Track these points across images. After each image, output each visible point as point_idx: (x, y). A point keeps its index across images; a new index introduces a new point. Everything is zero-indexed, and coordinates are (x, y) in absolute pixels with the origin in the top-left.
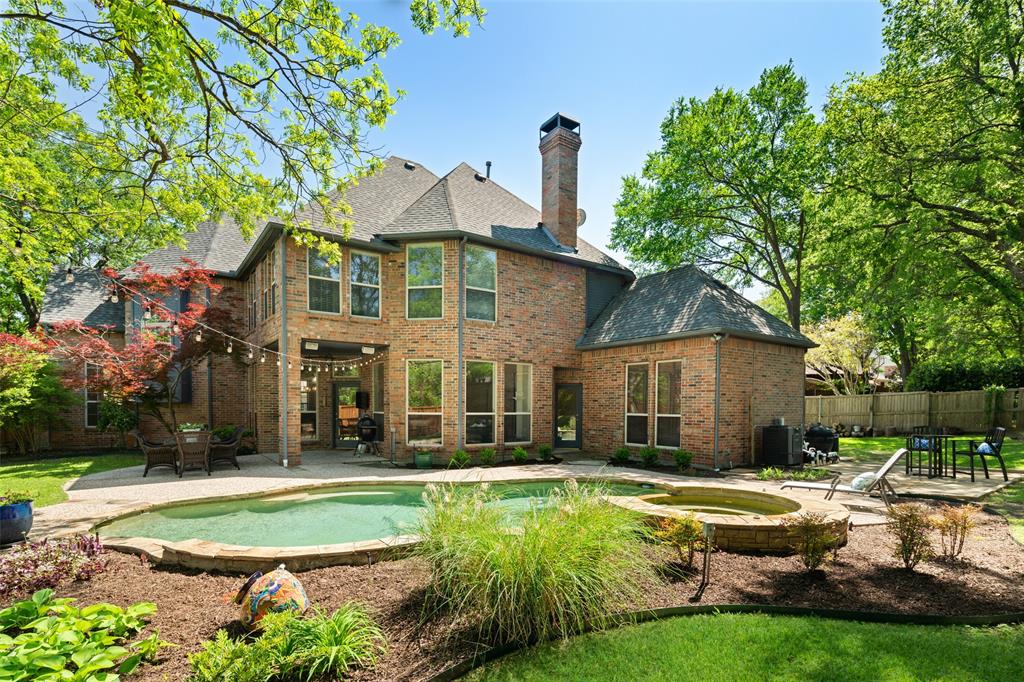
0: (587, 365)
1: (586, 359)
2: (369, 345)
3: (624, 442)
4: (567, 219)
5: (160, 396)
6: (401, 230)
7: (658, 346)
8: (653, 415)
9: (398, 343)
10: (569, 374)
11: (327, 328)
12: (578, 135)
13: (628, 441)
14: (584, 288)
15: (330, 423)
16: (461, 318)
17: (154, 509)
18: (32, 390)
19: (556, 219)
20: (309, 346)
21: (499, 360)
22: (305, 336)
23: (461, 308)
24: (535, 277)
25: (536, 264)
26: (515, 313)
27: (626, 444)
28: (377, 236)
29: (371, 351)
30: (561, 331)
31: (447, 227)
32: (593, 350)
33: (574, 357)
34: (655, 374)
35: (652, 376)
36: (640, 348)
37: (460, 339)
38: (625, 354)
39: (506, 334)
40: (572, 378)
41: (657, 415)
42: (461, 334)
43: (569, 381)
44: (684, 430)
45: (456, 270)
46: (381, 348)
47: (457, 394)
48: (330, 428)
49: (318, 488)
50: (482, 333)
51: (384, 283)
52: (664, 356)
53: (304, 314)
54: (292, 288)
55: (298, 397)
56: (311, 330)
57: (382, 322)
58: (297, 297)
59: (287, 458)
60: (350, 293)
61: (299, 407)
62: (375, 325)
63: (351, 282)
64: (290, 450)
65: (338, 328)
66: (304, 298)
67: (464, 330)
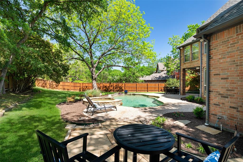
22: (183, 68)
29: (198, 68)
53: (183, 63)
54: (181, 59)
55: (182, 81)
56: (184, 66)
57: (198, 60)
58: (182, 60)
59: (180, 93)
60: (191, 55)
61: (182, 83)
62: (197, 61)
63: (192, 52)
64: (181, 92)
65: (189, 64)
66: (183, 60)
67: (203, 58)
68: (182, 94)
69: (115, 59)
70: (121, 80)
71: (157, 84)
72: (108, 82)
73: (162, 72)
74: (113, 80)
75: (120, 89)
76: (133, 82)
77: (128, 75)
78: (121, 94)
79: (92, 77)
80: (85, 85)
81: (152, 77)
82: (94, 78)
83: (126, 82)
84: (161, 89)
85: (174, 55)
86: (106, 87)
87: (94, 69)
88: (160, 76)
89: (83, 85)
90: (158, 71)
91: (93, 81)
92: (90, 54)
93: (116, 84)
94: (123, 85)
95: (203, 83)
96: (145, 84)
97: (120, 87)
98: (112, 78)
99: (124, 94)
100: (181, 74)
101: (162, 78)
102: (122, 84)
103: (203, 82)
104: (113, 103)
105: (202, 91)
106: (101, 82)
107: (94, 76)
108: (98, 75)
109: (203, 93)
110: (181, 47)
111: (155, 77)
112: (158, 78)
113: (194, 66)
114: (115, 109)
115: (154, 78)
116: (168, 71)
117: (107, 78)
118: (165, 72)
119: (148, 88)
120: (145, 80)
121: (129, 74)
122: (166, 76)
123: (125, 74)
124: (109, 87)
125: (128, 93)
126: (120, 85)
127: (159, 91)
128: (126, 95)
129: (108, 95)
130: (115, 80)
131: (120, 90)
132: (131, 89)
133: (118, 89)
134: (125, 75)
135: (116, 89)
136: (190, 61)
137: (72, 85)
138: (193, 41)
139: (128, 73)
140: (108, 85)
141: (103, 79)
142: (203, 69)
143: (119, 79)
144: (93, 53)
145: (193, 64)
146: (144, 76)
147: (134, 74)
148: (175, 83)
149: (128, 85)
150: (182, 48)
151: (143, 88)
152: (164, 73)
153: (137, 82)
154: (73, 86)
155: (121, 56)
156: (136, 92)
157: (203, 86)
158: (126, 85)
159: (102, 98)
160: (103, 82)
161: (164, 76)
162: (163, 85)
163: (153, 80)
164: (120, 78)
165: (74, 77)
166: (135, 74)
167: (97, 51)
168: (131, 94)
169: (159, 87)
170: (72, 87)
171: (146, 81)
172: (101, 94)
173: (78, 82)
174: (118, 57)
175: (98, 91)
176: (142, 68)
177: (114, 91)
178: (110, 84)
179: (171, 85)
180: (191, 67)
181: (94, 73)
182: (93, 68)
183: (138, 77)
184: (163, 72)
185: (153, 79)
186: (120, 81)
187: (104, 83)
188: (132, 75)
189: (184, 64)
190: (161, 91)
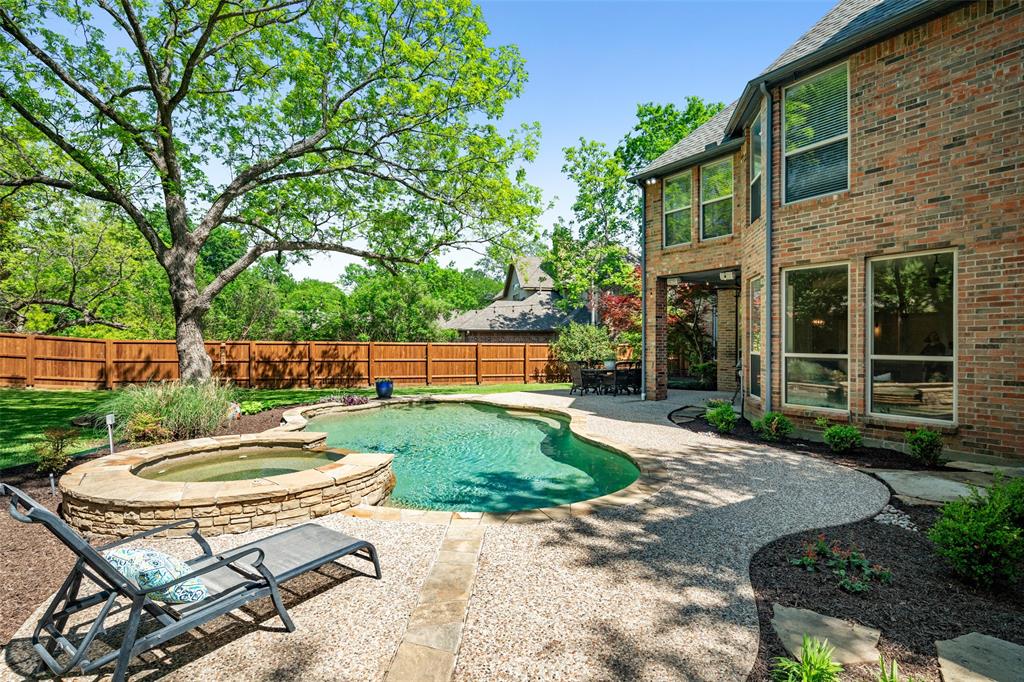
11: (679, 261)
16: (771, 206)
22: (660, 274)
23: (772, 191)
29: (730, 276)
37: (770, 241)
42: (771, 232)
45: (766, 138)
47: (766, 325)
51: (736, 189)
53: (659, 253)
54: (650, 231)
55: (654, 334)
56: (663, 267)
57: (733, 238)
58: (654, 238)
59: (645, 392)
60: (699, 216)
61: (654, 344)
62: (725, 244)
63: (702, 203)
64: (648, 385)
65: (687, 258)
66: (659, 237)
67: (777, 225)
68: (654, 395)
69: (321, 215)
70: (347, 325)
71: (517, 349)
72: (278, 337)
73: (531, 298)
74: (307, 328)
75: (342, 372)
76: (410, 338)
77: (383, 304)
78: (360, 403)
79: (178, 304)
80: (140, 351)
81: (492, 316)
82: (187, 308)
83: (373, 339)
84: (537, 371)
85: (583, 223)
86: (267, 361)
87: (192, 258)
88: (524, 315)
89: (119, 353)
90: (511, 294)
91: (183, 327)
92: (161, 161)
93: (324, 348)
94: (362, 354)
95: (780, 345)
96: (465, 350)
97: (344, 362)
98: (300, 317)
99: (377, 403)
100: (648, 303)
101: (534, 324)
102: (352, 348)
103: (780, 336)
104: (334, 490)
105: (776, 382)
106: (240, 336)
107: (186, 297)
108: (213, 295)
109: (779, 393)
110: (650, 178)
111: (505, 319)
112: (515, 319)
113: (711, 267)
114: (368, 567)
115: (502, 320)
116: (556, 294)
117: (272, 314)
118: (544, 296)
119: (481, 364)
120: (463, 327)
121: (390, 301)
122: (550, 312)
123: (372, 299)
124: (285, 362)
125: (397, 397)
126: (345, 351)
127: (527, 378)
128: (390, 404)
129: (286, 414)
130: (314, 326)
131: (344, 377)
132: (400, 370)
133: (336, 370)
134: (367, 303)
135: (325, 371)
136: (693, 241)
137: (45, 352)
138: (714, 150)
139: (385, 293)
140: (279, 351)
141: (249, 320)
142: (780, 274)
143: (338, 321)
144: (185, 163)
145: (705, 255)
146: (454, 313)
147: (413, 299)
148: (594, 343)
149: (385, 351)
150: (654, 181)
151: (456, 366)
152: (541, 302)
153: (428, 340)
154: (49, 356)
155: (357, 201)
156: (423, 386)
157: (780, 357)
158: (375, 350)
159: (242, 445)
160: (252, 339)
161: (541, 311)
162: (540, 353)
163: (498, 332)
164: (342, 316)
165: (63, 305)
166: (420, 299)
167: (208, 154)
168: (411, 403)
169: (525, 361)
170: (45, 366)
171: (466, 335)
172: (234, 410)
173: (95, 334)
174: (339, 205)
175: (211, 392)
176: (446, 277)
177: (310, 384)
178: (294, 345)
179: (575, 353)
180: (698, 269)
181: (189, 281)
182: (181, 250)
183: (431, 314)
184: (535, 298)
185: (497, 327)
186: (348, 330)
187: (253, 343)
188: (405, 305)
189: (664, 255)
190: (536, 377)
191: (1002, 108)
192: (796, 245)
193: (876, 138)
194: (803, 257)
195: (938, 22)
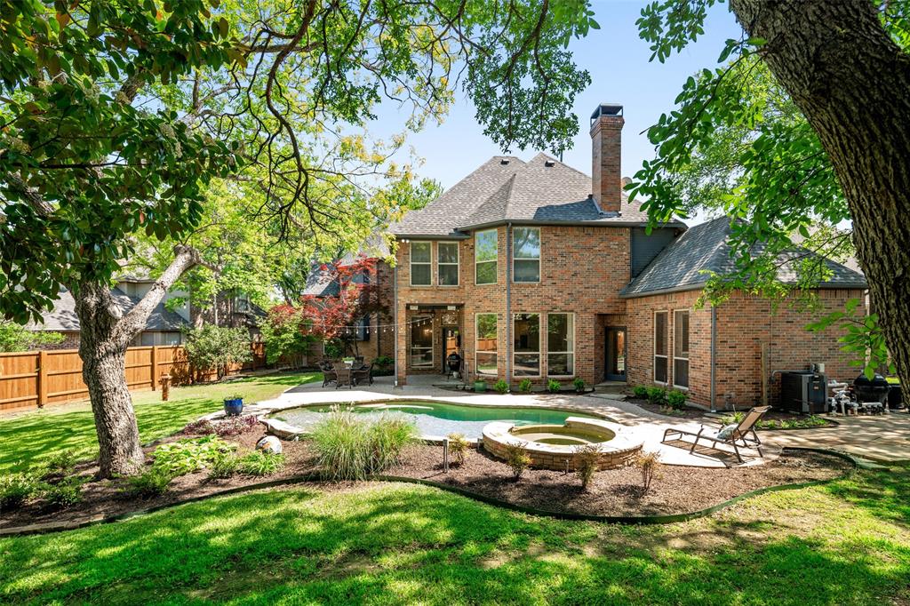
0: (630, 311)
1: (629, 306)
2: (451, 305)
3: (653, 380)
4: (610, 189)
5: (350, 337)
6: (471, 223)
7: (674, 296)
8: (672, 357)
9: (470, 302)
10: (616, 318)
11: (424, 296)
12: (621, 116)
13: (657, 379)
14: (629, 245)
15: (441, 356)
16: (510, 282)
17: (303, 406)
18: (295, 334)
19: (599, 191)
20: (412, 308)
21: (542, 311)
22: (409, 302)
23: (509, 275)
24: (576, 242)
25: (577, 233)
26: (557, 274)
27: (656, 382)
28: (455, 230)
29: (454, 308)
30: (603, 284)
31: (500, 218)
32: (632, 298)
33: (618, 304)
34: (672, 322)
35: (670, 323)
36: (662, 297)
37: (509, 298)
38: (653, 302)
39: (549, 290)
40: (619, 322)
41: (674, 358)
42: (510, 294)
43: (616, 325)
44: (692, 373)
45: (505, 248)
46: (460, 306)
47: (506, 338)
48: (441, 359)
49: (392, 401)
50: (527, 291)
51: (461, 261)
52: (678, 305)
53: (407, 288)
54: (400, 272)
55: (404, 341)
56: (412, 298)
57: (460, 288)
58: (404, 278)
59: (397, 380)
60: (437, 271)
61: (405, 348)
62: (455, 291)
63: (438, 263)
64: (399, 375)
65: (429, 295)
66: (407, 278)
67: (512, 291)
68: (404, 381)
71: (144, 353)
100: (398, 321)
110: (405, 239)
113: (446, 302)
136: (433, 285)
145: (442, 295)
180: (437, 302)
189: (412, 290)
191: (586, 267)
192: (520, 302)
193: (551, 264)
194: (524, 309)
195: (570, 228)
